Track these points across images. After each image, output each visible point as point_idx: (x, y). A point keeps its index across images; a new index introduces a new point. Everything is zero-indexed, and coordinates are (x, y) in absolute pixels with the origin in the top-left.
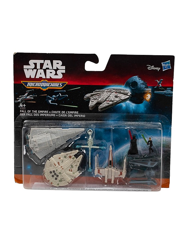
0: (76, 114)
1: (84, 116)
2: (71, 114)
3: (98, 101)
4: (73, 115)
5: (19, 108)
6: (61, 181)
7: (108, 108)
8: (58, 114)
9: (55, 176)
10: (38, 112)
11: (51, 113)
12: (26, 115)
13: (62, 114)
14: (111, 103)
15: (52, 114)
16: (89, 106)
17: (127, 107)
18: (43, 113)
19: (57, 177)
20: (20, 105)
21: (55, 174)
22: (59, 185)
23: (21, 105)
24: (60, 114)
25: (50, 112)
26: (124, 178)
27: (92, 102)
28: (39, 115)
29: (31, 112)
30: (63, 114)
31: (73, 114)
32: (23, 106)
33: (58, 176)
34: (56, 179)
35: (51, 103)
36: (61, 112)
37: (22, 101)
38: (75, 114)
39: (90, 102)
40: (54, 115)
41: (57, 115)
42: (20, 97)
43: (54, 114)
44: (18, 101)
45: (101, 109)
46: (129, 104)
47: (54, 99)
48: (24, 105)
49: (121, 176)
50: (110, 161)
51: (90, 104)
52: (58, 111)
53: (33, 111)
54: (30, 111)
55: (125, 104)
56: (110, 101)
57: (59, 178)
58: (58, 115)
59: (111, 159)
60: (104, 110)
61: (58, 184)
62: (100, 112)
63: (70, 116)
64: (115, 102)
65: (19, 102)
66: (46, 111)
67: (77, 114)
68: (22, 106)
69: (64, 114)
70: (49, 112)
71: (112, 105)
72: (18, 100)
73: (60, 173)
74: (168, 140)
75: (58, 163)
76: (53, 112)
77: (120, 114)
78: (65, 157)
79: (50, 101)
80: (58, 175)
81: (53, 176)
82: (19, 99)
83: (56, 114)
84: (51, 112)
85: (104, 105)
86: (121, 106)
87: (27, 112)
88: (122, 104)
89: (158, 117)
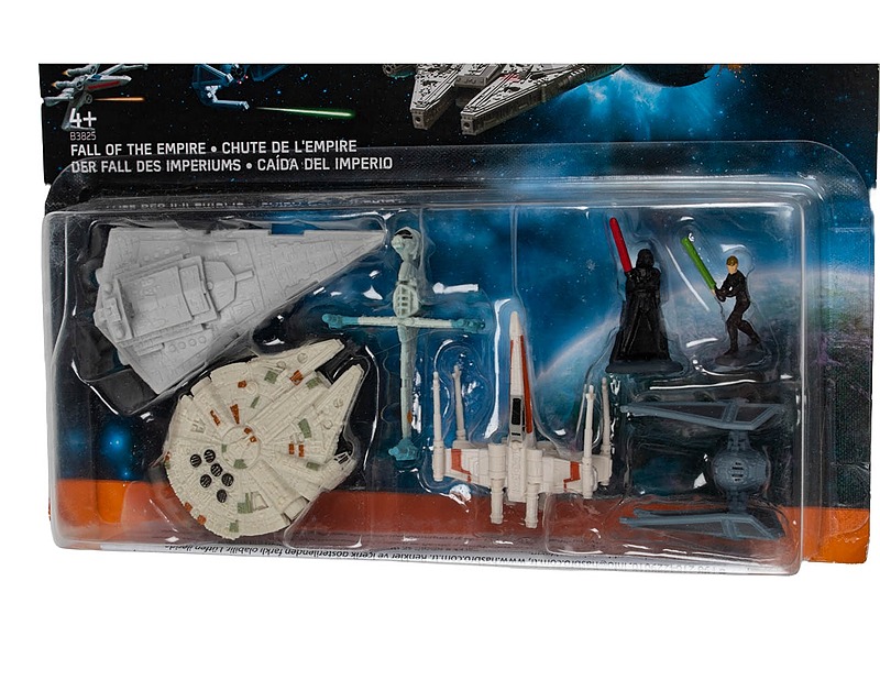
0: (345, 155)
1: (386, 163)
2: (319, 154)
3: (458, 79)
4: (331, 163)
5: (67, 133)
6: (246, 507)
7: (511, 115)
8: (253, 158)
9: (217, 483)
10: (154, 149)
11: (219, 156)
12: (98, 167)
13: (273, 156)
14: (527, 85)
15: (227, 158)
16: (413, 106)
17: (619, 104)
18: (183, 156)
19: (226, 489)
20: (72, 120)
21: (217, 469)
22: (237, 531)
23: (74, 119)
24: (262, 156)
25: (214, 149)
26: (588, 495)
27: (425, 84)
28: (163, 165)
29: (125, 150)
30: (280, 157)
31: (331, 157)
32: (84, 124)
33: (228, 479)
34: (222, 496)
35: (215, 100)
36: (269, 147)
37: (77, 95)
38: (340, 155)
39: (418, 86)
40: (233, 165)
41: (249, 166)
42: (66, 78)
43: (232, 157)
44: (61, 97)
45: (477, 122)
46: (627, 86)
47: (230, 77)
48: (90, 119)
49: (573, 487)
50: (517, 402)
51: (416, 97)
52: (254, 143)
53: (130, 145)
54: (117, 148)
55: (605, 88)
56: (523, 77)
57: (236, 494)
58: (255, 165)
59: (517, 390)
60: (488, 125)
61: (234, 527)
62: (470, 140)
63: (316, 164)
64: (550, 77)
65: (64, 103)
66: (192, 147)
67: (351, 155)
68: (79, 121)
69: (282, 156)
70: (208, 149)
71: (536, 95)
72: (59, 91)
73: (240, 464)
74: (854, 285)
75: (235, 409)
76: (227, 148)
77: (581, 148)
78: (271, 377)
79: (212, 90)
80: (227, 475)
81: (206, 481)
82: (66, 87)
83: (244, 159)
84: (219, 149)
85: (492, 101)
86: (585, 102)
87: (104, 153)
88: (589, 87)
89: (792, 153)
